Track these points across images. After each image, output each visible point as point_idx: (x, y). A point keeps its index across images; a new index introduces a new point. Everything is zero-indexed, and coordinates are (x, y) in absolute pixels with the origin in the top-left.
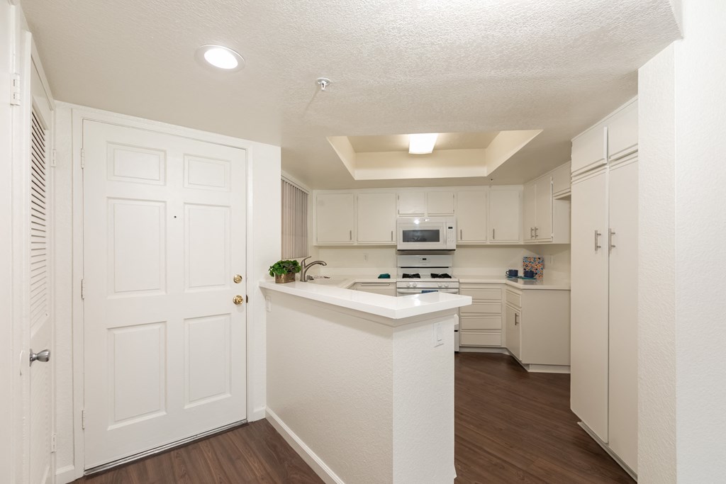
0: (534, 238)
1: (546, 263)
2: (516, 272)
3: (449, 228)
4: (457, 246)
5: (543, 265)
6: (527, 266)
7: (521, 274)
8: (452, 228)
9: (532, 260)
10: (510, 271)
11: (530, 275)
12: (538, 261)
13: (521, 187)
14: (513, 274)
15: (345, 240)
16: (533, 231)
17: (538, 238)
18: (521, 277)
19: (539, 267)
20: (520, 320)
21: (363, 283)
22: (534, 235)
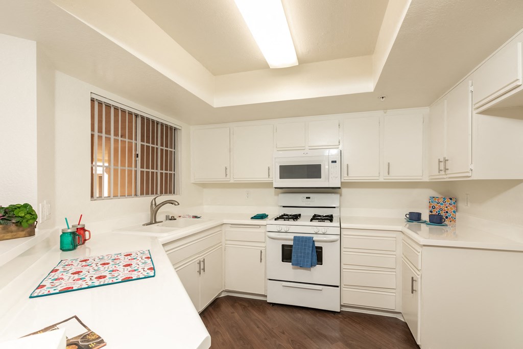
0: (443, 173)
1: (461, 205)
2: (419, 215)
3: (333, 162)
4: (342, 183)
5: (457, 207)
6: (434, 207)
7: (425, 217)
8: (335, 162)
9: (441, 201)
10: (411, 214)
11: (437, 220)
12: (448, 202)
13: (426, 110)
14: (414, 217)
15: (219, 176)
16: (442, 164)
17: (448, 172)
18: (425, 222)
19: (451, 209)
20: (418, 286)
21: (232, 224)
22: (442, 168)
